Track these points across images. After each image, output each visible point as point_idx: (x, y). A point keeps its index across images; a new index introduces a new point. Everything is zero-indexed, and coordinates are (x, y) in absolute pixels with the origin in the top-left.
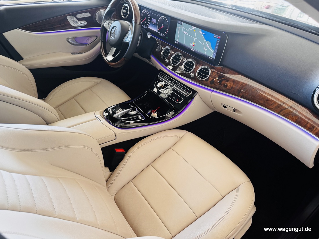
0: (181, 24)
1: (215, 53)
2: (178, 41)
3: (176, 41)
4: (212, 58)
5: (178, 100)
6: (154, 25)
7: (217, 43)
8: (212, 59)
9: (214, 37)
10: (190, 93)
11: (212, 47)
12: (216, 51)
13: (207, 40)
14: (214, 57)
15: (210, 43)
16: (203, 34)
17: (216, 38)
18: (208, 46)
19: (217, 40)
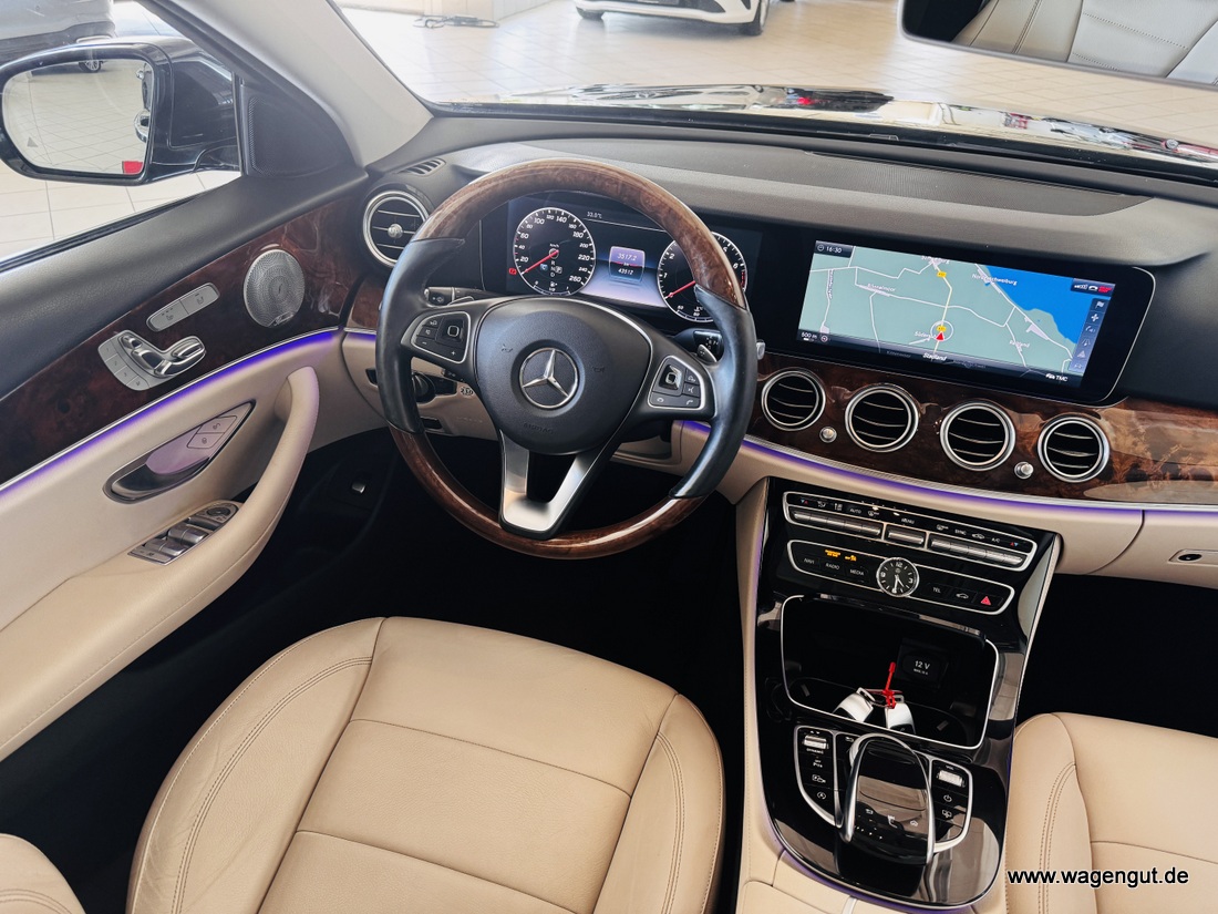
0: (847, 254)
1: (1082, 355)
2: (824, 329)
3: (805, 331)
4: (1065, 375)
5: (986, 601)
6: (634, 276)
7: (1094, 309)
8: (1064, 379)
9: (1073, 289)
10: (1029, 551)
11: (1062, 330)
12: (1090, 344)
13: (1027, 306)
14: (1080, 371)
15: (1049, 317)
16: (999, 284)
17: (1087, 291)
18: (1034, 328)
19: (1095, 301)
